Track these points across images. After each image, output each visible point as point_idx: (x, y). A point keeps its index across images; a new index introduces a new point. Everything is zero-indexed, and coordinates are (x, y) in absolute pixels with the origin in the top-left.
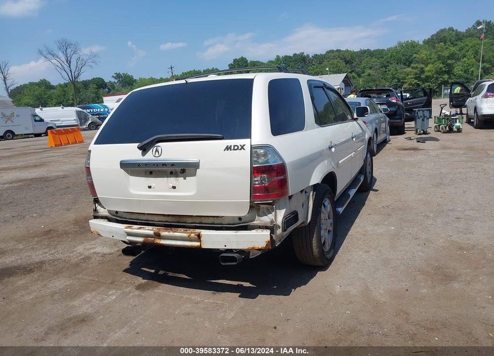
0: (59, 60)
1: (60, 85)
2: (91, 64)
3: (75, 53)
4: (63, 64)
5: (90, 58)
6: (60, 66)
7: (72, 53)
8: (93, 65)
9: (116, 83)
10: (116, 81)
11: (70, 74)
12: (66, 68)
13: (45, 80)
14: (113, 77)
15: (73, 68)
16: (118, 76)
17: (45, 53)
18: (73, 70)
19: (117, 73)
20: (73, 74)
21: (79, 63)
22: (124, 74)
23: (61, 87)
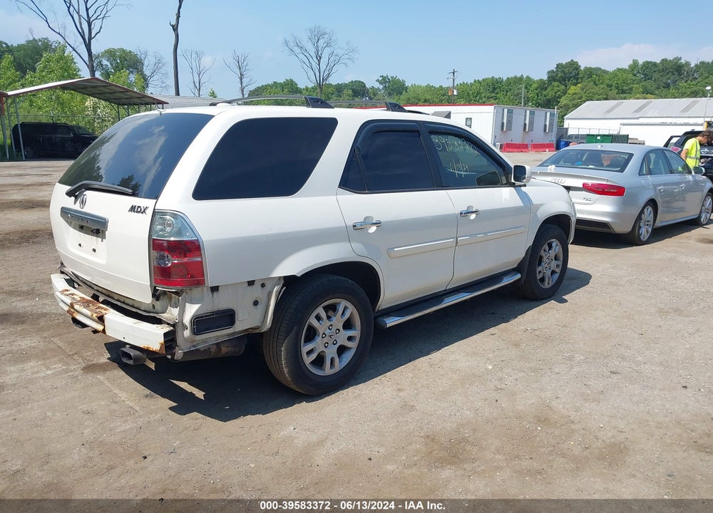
0: (307, 55)
1: (307, 89)
2: (346, 61)
3: (328, 45)
4: (311, 60)
5: (347, 52)
6: (307, 62)
7: (324, 45)
8: (349, 63)
9: (380, 91)
10: (381, 87)
11: (318, 74)
12: (315, 65)
13: (291, 80)
14: (378, 80)
15: (323, 67)
16: (384, 80)
17: (291, 44)
18: (322, 70)
19: (382, 76)
20: (322, 74)
21: (331, 60)
22: (392, 77)
23: (307, 90)
